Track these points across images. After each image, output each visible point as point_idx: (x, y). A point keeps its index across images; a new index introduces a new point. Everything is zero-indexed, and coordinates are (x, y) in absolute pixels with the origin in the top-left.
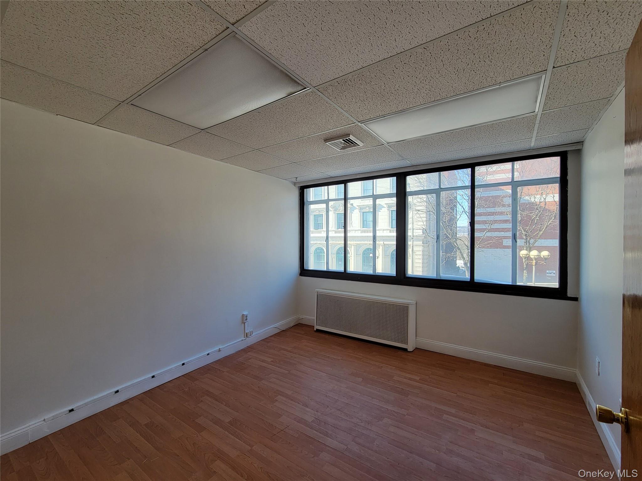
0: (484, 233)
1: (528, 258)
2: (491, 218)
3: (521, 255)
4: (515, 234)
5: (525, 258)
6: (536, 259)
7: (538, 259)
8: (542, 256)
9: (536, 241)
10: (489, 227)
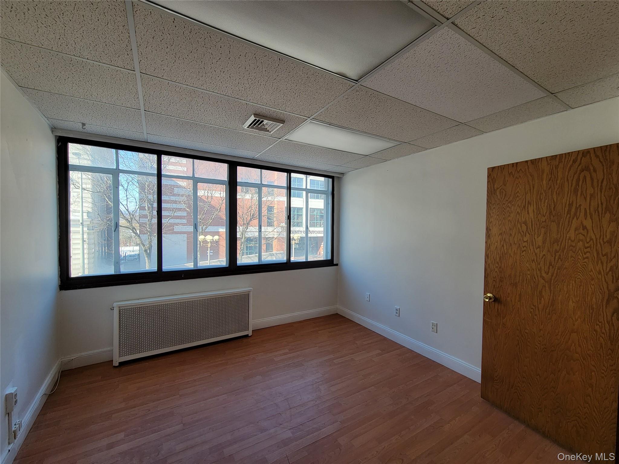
0: (168, 220)
1: (205, 242)
2: (175, 206)
3: (200, 240)
4: (195, 224)
5: (203, 242)
6: (211, 242)
7: (212, 242)
8: (214, 240)
9: (207, 228)
10: (173, 215)
